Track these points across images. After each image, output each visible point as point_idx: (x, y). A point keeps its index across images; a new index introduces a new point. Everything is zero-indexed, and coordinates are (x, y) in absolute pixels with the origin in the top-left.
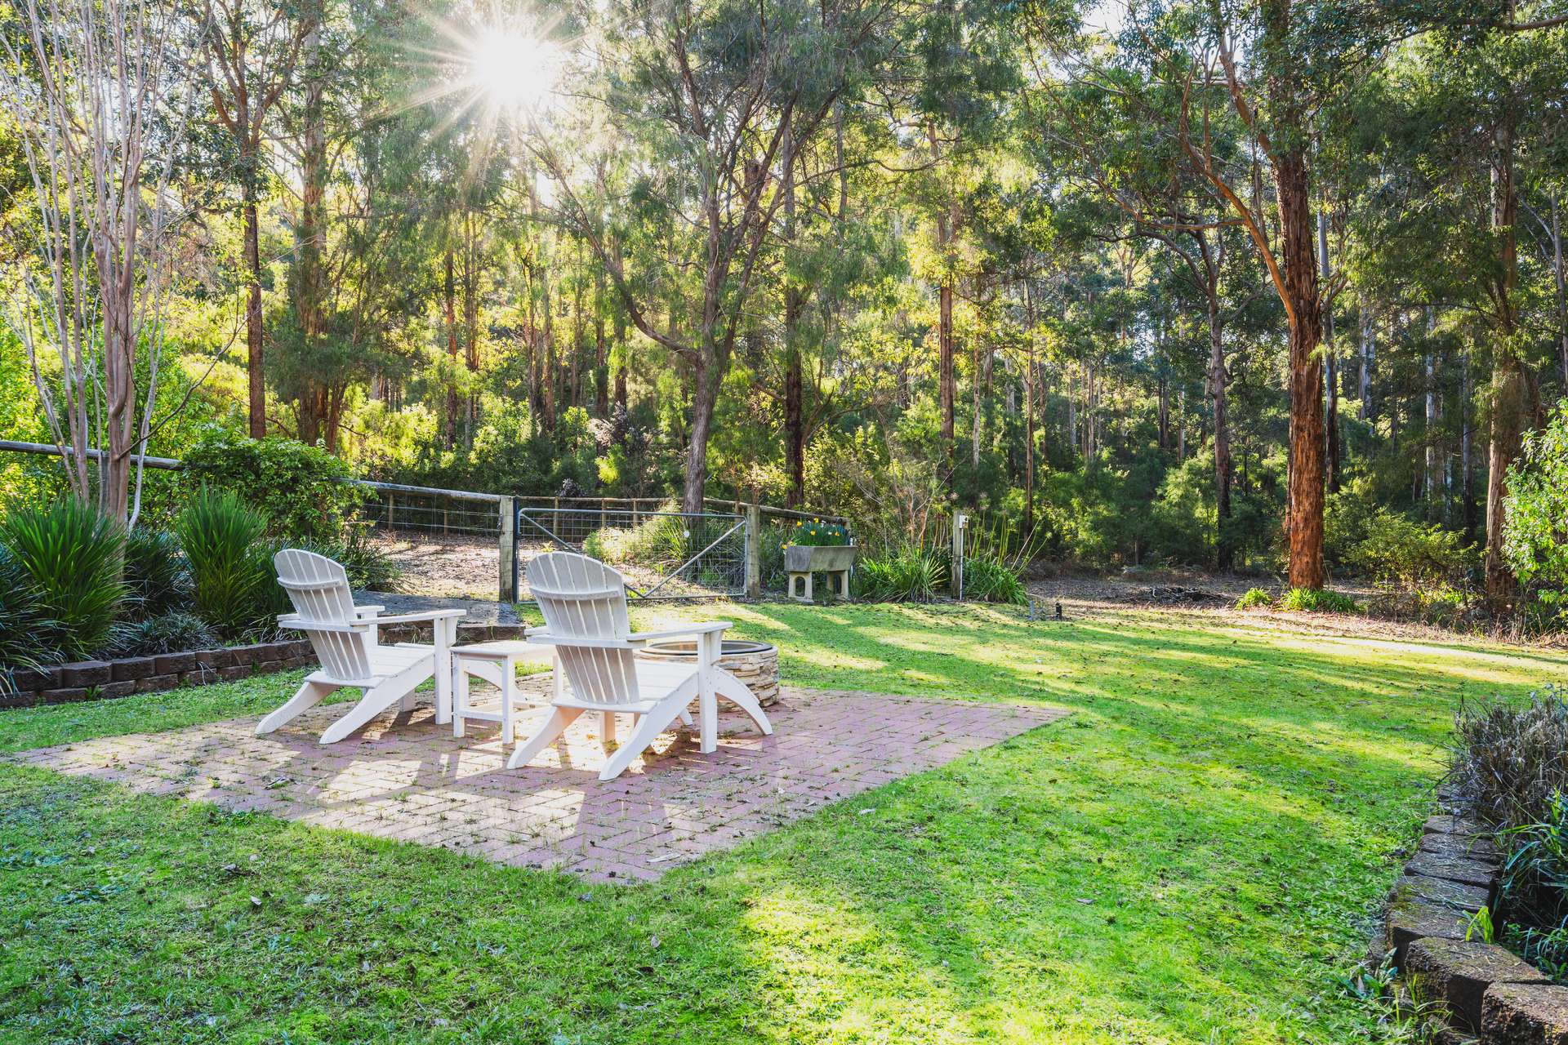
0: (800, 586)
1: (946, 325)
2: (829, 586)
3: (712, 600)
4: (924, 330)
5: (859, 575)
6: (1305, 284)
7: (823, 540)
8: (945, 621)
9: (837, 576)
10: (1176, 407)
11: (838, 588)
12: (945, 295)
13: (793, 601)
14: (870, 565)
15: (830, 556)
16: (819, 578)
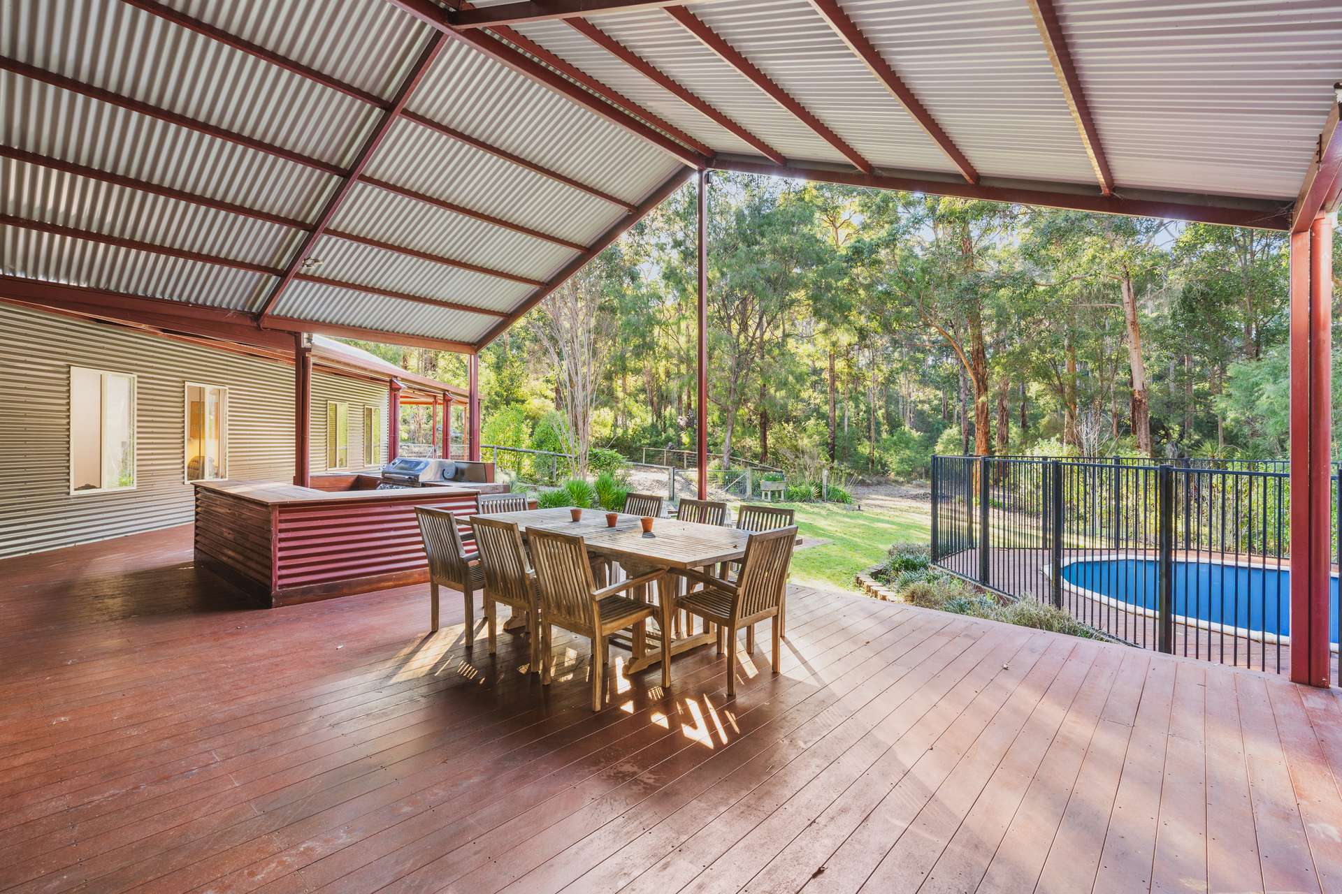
0: (766, 495)
1: (832, 369)
2: (777, 495)
3: (735, 500)
4: (822, 370)
5: (787, 491)
6: (980, 368)
7: (774, 480)
8: (816, 510)
9: (779, 492)
10: (952, 399)
11: (780, 496)
12: (832, 358)
13: (763, 501)
14: (791, 488)
15: (777, 485)
16: (773, 493)
